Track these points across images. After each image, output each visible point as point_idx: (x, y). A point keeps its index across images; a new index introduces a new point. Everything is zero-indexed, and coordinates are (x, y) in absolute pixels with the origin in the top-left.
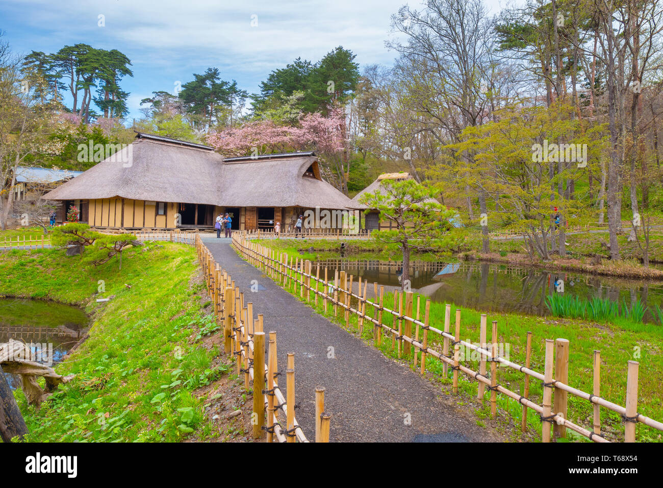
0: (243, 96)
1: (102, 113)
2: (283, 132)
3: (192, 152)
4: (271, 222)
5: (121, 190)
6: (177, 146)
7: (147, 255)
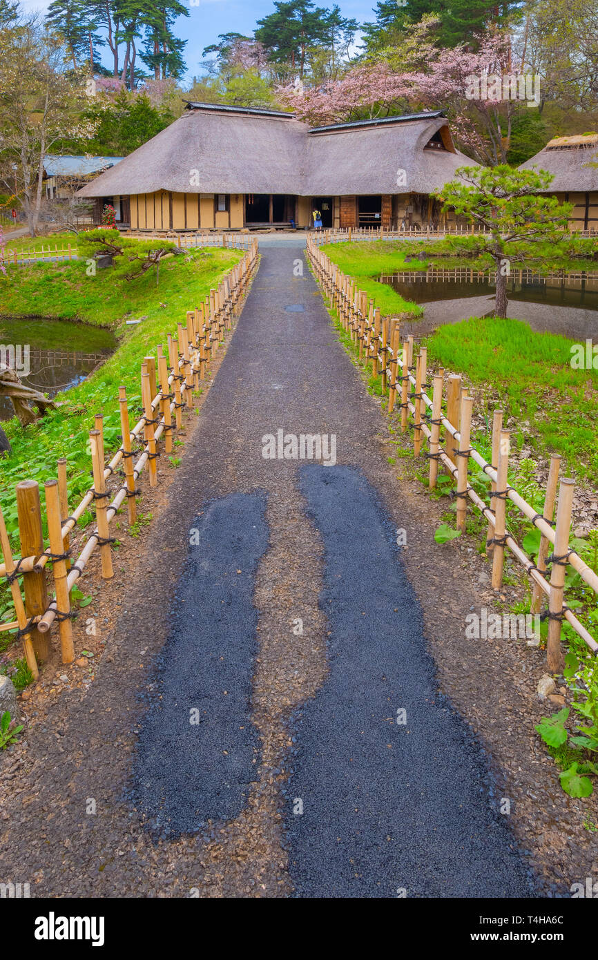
0: (350, 28)
1: (152, 73)
2: (404, 81)
3: (264, 122)
4: (377, 216)
5: (166, 181)
6: (242, 115)
7: (190, 266)
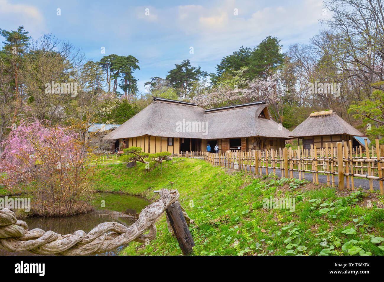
0: (205, 75)
1: (124, 93)
2: (237, 93)
3: (185, 107)
4: (239, 148)
5: (148, 131)
6: (176, 104)
